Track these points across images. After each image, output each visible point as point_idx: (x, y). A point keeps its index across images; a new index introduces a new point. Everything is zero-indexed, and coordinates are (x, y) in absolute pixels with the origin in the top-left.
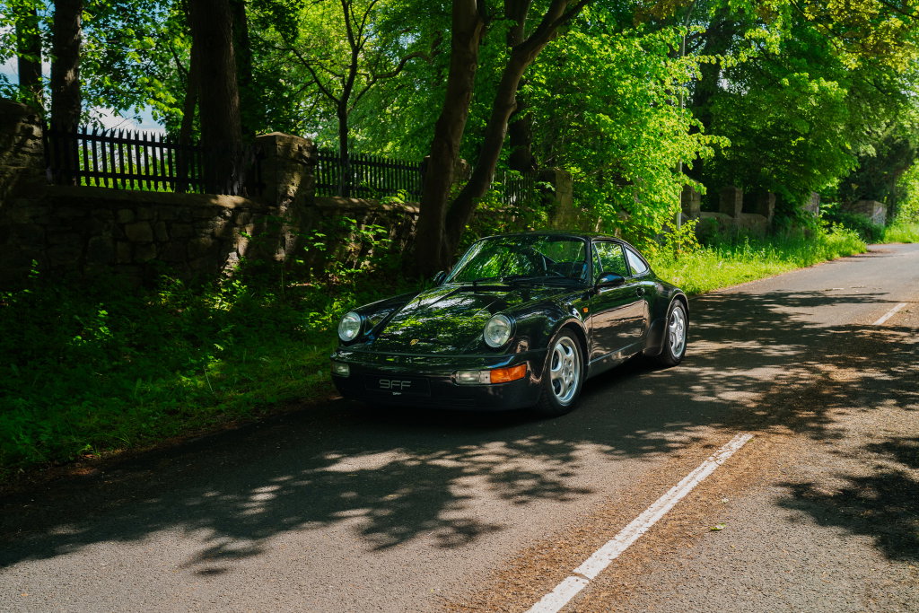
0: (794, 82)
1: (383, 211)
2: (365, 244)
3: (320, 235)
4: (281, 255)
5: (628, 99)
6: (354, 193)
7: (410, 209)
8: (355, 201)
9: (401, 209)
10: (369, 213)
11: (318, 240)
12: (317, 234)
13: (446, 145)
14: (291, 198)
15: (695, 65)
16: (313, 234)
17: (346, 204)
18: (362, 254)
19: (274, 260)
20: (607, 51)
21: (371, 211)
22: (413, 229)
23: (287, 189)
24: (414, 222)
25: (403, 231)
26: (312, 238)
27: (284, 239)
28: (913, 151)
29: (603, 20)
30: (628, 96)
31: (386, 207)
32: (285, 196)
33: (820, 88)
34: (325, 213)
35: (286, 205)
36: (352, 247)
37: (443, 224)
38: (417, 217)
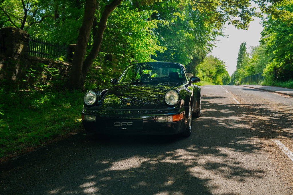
0: (180, 33)
1: (55, 63)
2: (49, 75)
3: (33, 70)
4: (14, 78)
5: (136, 32)
6: (43, 56)
7: (65, 63)
8: (44, 58)
9: (61, 63)
10: (50, 64)
11: (32, 72)
12: (31, 70)
13: (84, 38)
14: (19, 54)
15: (156, 23)
16: (30, 70)
17: (41, 59)
18: (47, 79)
19: (11, 80)
20: (128, 15)
21: (51, 63)
22: (66, 71)
23: (17, 51)
24: (66, 69)
25: (62, 72)
26: (29, 71)
27: (16, 71)
28: (200, 59)
29: (126, 5)
30: (136, 31)
31: (56, 62)
32: (16, 53)
33: (187, 35)
34: (33, 62)
35: (16, 57)
36: (44, 76)
37: (81, 69)
38: (67, 67)
